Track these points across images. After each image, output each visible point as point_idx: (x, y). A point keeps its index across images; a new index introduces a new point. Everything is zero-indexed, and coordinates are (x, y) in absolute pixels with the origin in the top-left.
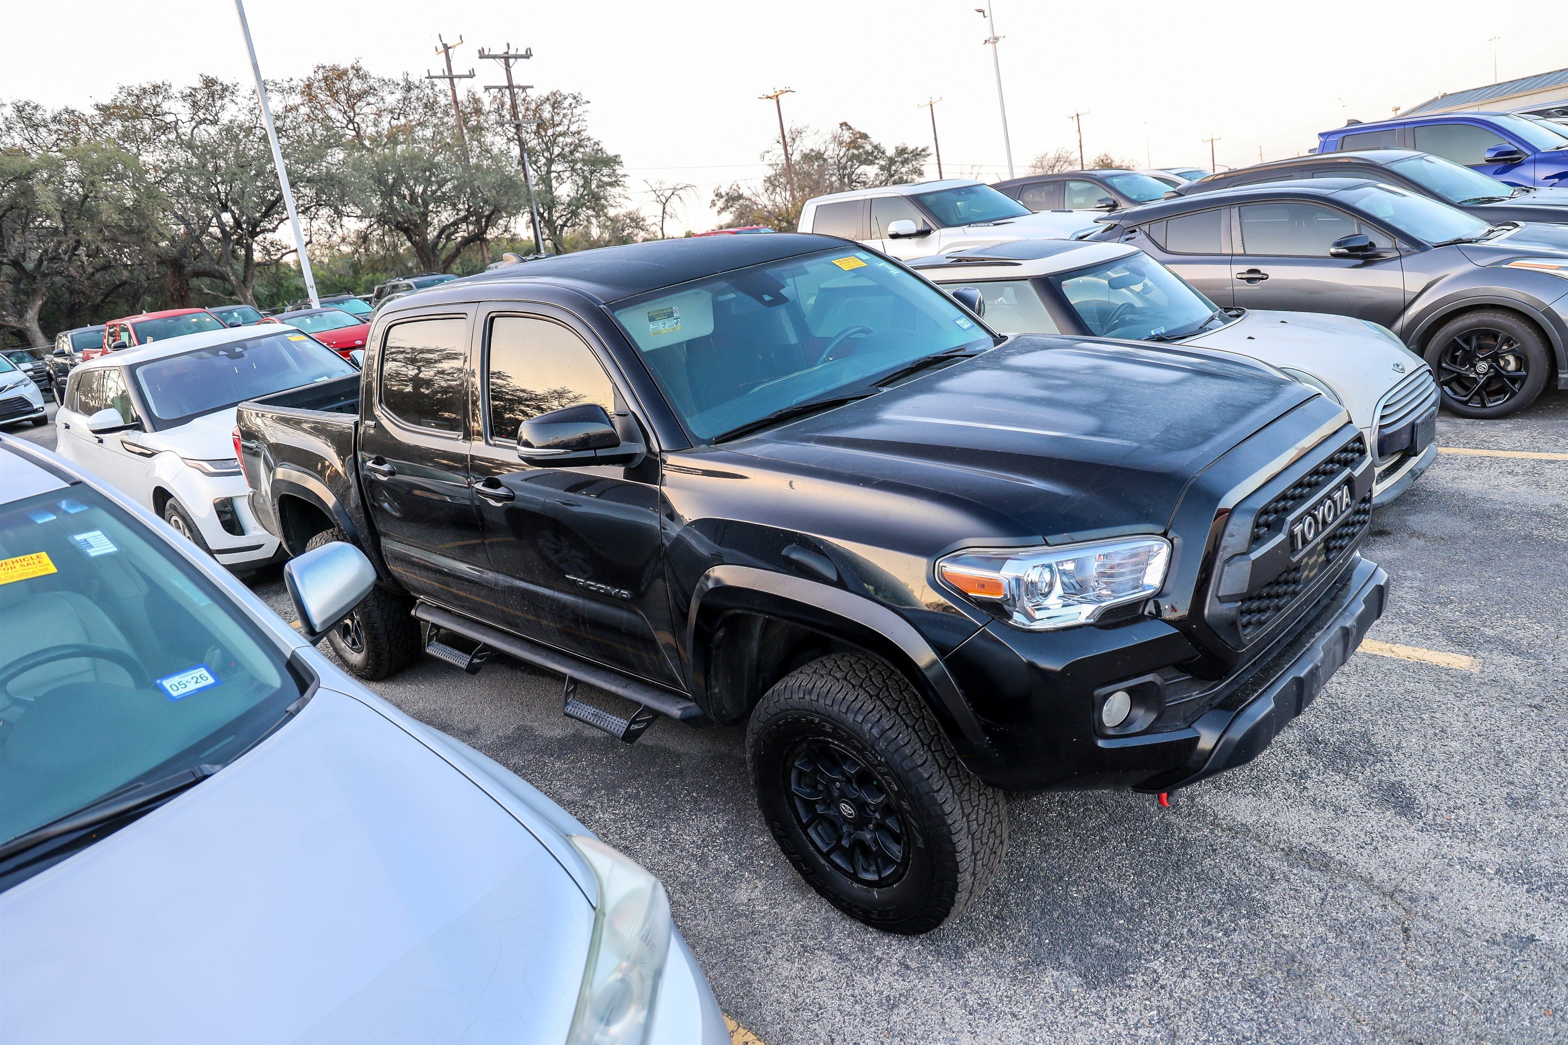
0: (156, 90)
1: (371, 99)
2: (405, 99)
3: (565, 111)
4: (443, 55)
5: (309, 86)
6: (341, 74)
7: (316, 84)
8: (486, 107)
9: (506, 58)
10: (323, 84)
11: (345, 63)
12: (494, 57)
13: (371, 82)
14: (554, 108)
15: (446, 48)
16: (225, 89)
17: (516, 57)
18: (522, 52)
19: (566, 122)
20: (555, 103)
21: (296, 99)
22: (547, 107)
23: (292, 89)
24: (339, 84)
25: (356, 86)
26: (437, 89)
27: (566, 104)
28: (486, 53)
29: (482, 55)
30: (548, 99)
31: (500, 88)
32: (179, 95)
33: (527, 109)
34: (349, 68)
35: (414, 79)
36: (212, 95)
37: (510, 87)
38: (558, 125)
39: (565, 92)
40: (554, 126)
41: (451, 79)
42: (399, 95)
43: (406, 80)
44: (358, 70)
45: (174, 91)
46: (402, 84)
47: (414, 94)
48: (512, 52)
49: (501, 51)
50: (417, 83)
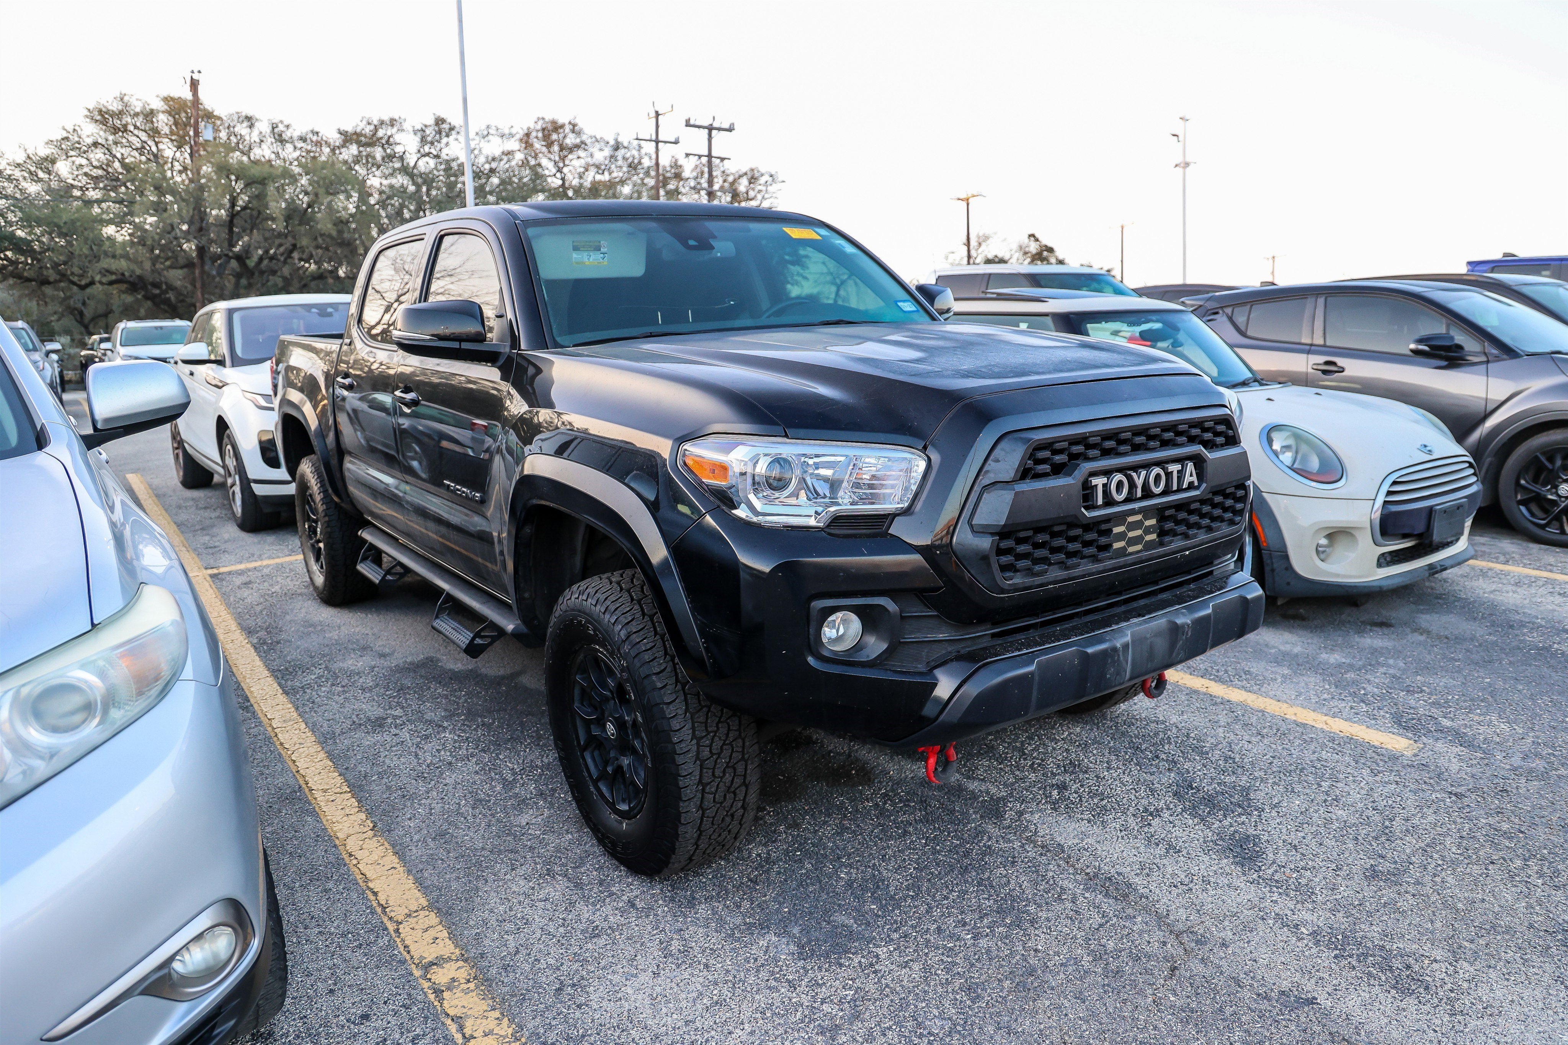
0: (392, 122)
1: (581, 153)
2: (611, 157)
3: (760, 188)
4: (654, 120)
5: (528, 135)
6: (557, 127)
7: (534, 134)
8: (686, 174)
9: (710, 129)
10: (540, 135)
11: (562, 119)
12: (699, 127)
13: (584, 138)
14: (750, 183)
15: (657, 114)
16: (452, 129)
17: (719, 129)
18: (727, 126)
19: (759, 197)
20: (752, 178)
21: (513, 145)
22: (744, 182)
23: (512, 135)
24: (554, 136)
25: (571, 140)
26: (643, 151)
27: (762, 180)
28: (692, 122)
29: (688, 124)
30: (746, 174)
31: (700, 156)
32: (411, 129)
33: (725, 181)
34: (567, 122)
35: (624, 140)
36: (440, 132)
37: (710, 156)
38: (751, 200)
39: (763, 171)
40: (748, 199)
41: (657, 142)
42: (607, 152)
43: (616, 140)
44: (574, 125)
45: (407, 126)
46: (612, 142)
47: (620, 153)
48: (716, 125)
49: (706, 124)
50: (626, 144)
